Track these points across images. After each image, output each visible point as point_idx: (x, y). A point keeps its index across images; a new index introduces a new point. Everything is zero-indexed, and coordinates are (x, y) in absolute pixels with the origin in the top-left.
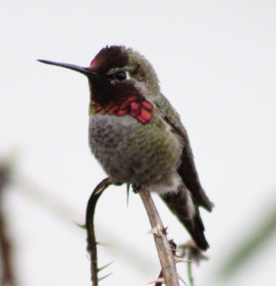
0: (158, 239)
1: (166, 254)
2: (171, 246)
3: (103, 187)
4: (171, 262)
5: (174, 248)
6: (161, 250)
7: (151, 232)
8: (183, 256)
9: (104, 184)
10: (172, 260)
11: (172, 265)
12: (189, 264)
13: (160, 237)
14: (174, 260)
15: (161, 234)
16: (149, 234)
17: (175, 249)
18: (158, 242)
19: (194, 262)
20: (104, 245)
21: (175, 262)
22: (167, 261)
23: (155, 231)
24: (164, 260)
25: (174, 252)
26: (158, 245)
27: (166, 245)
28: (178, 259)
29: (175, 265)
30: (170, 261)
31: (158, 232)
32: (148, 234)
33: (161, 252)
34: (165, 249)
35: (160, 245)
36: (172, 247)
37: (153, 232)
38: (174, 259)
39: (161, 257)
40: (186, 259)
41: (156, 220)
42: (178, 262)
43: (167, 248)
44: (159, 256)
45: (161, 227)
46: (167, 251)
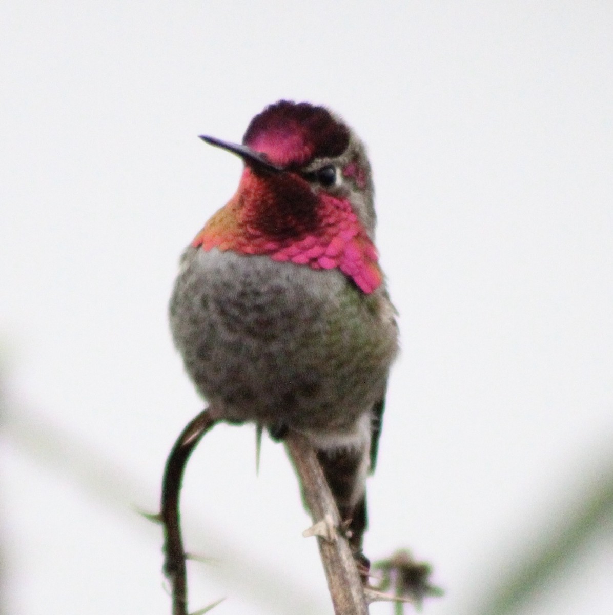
0: (326, 548)
1: (345, 583)
2: (359, 563)
3: (202, 429)
4: (358, 601)
5: (366, 569)
6: (334, 573)
7: (311, 531)
8: (383, 587)
10: (360, 596)
11: (359, 608)
12: (399, 604)
13: (333, 544)
14: (364, 597)
15: (334, 535)
16: (308, 536)
17: (367, 571)
18: (328, 554)
19: (409, 602)
21: (366, 601)
22: (349, 598)
23: (322, 529)
24: (341, 596)
25: (364, 579)
26: (328, 561)
27: (347, 562)
28: (373, 594)
29: (367, 608)
30: (355, 599)
31: (328, 531)
32: (304, 535)
33: (335, 579)
34: (344, 572)
35: (332, 562)
36: (359, 567)
37: (317, 532)
38: (365, 593)
39: (335, 591)
40: (391, 593)
41: (323, 504)
42: (374, 600)
43: (348, 569)
44: (331, 587)
45: (334, 519)
46: (348, 577)
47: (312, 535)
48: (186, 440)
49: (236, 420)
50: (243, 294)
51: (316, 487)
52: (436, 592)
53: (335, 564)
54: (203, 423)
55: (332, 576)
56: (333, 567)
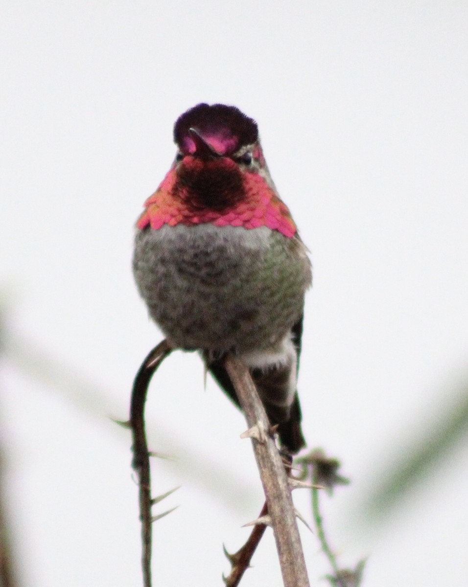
0: (259, 447)
1: (274, 474)
2: (284, 459)
3: (161, 355)
4: (284, 488)
5: (289, 462)
6: (265, 467)
7: (247, 434)
8: (303, 477)
10: (285, 484)
11: (284, 494)
12: (314, 490)
13: (263, 444)
14: (288, 484)
15: (265, 437)
16: (244, 438)
17: (290, 465)
18: (260, 452)
19: (323, 488)
20: (162, 457)
21: (290, 487)
22: (276, 485)
23: (255, 432)
24: (270, 485)
25: (288, 471)
26: (260, 457)
27: (275, 458)
28: (295, 482)
29: (291, 494)
30: (281, 487)
31: (260, 434)
32: (241, 437)
33: (266, 470)
34: (272, 465)
35: (263, 458)
36: (284, 462)
37: (251, 434)
38: (289, 481)
39: (265, 480)
40: (308, 482)
41: (256, 413)
42: (296, 487)
43: (275, 463)
44: (262, 477)
45: (264, 425)
46: (276, 469)
47: (248, 437)
48: (150, 363)
49: (188, 348)
50: (196, 255)
51: (250, 400)
52: (343, 481)
53: (266, 460)
54: (162, 350)
55: (263, 469)
56: (264, 462)
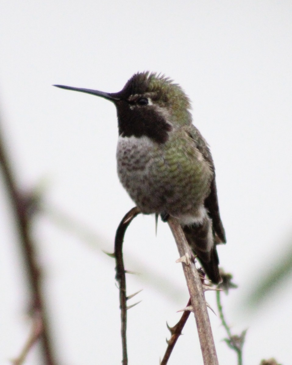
0: (186, 267)
1: (194, 283)
2: (200, 274)
3: (132, 216)
4: (200, 291)
5: (203, 276)
6: (189, 279)
7: (179, 260)
9: (133, 213)
10: (201, 288)
11: (200, 294)
12: (218, 292)
13: (189, 266)
14: (203, 288)
15: (190, 262)
16: (178, 262)
18: (187, 270)
19: (222, 291)
20: (133, 273)
21: (203, 290)
22: (196, 289)
23: (184, 259)
24: (192, 288)
25: (202, 281)
26: (187, 273)
27: (195, 274)
28: (206, 287)
29: (204, 294)
30: (198, 290)
31: (187, 260)
32: (176, 262)
33: (190, 281)
34: (194, 277)
35: (189, 274)
36: (200, 276)
37: (182, 260)
38: (203, 287)
41: (184, 249)
42: (207, 290)
44: (188, 285)
45: (189, 255)
46: (196, 280)
47: (180, 262)
48: (125, 221)
51: (181, 241)
52: (234, 286)
53: (190, 274)
55: (189, 280)
56: (189, 276)
